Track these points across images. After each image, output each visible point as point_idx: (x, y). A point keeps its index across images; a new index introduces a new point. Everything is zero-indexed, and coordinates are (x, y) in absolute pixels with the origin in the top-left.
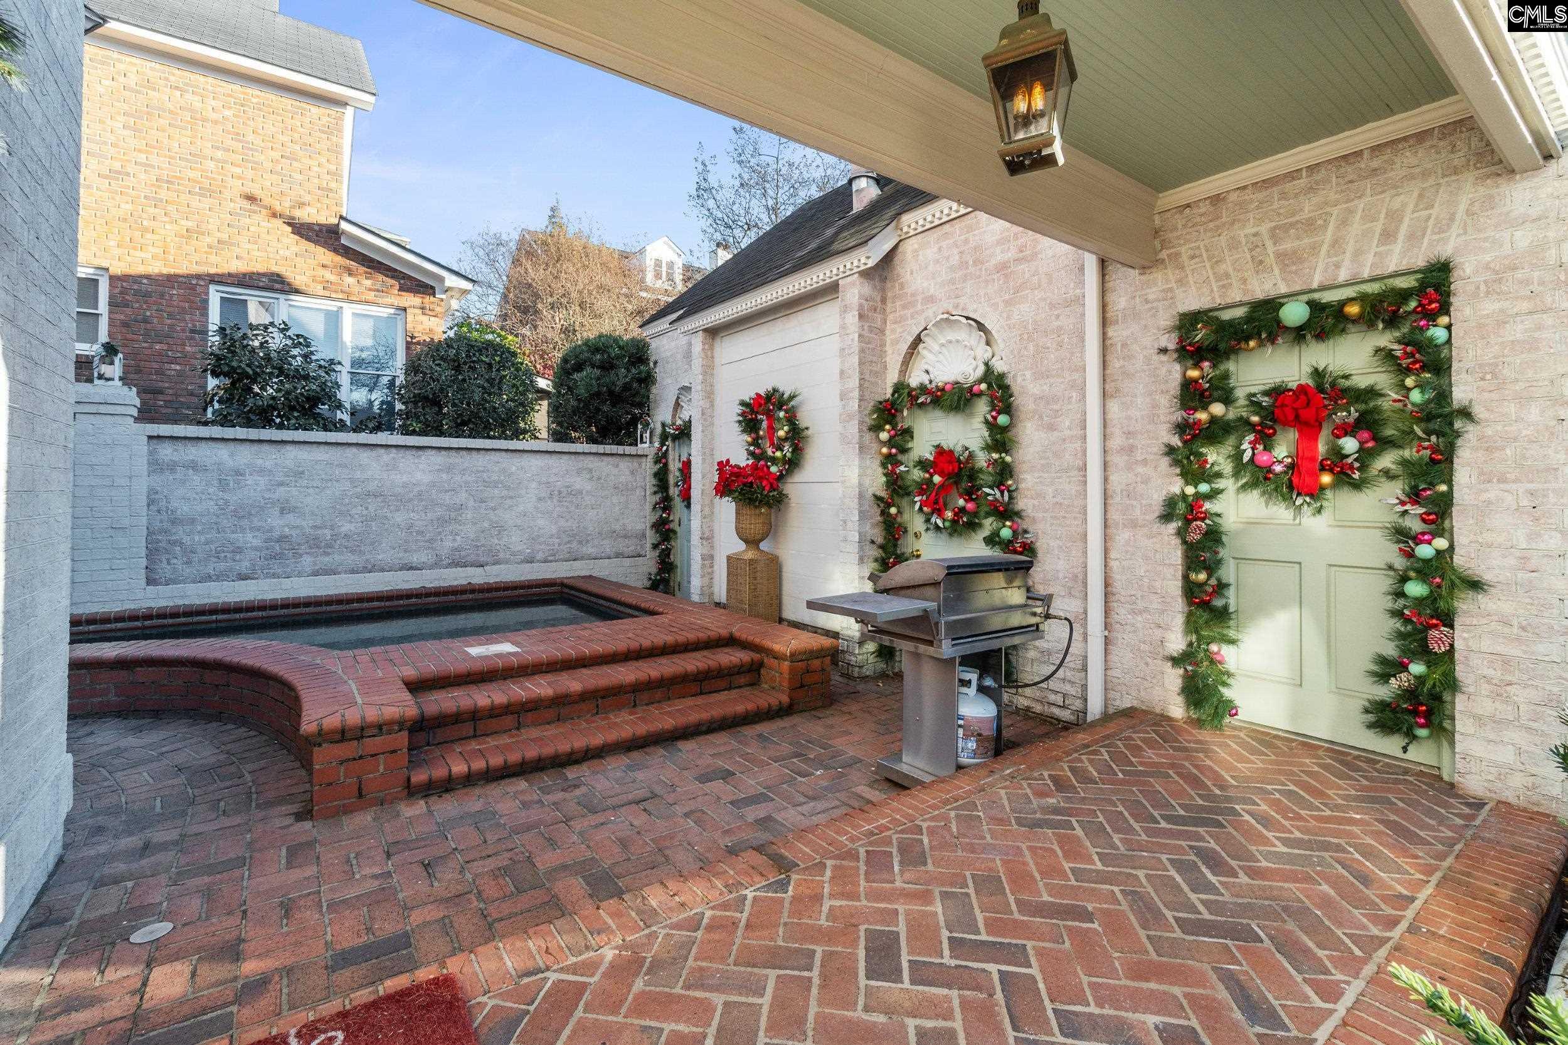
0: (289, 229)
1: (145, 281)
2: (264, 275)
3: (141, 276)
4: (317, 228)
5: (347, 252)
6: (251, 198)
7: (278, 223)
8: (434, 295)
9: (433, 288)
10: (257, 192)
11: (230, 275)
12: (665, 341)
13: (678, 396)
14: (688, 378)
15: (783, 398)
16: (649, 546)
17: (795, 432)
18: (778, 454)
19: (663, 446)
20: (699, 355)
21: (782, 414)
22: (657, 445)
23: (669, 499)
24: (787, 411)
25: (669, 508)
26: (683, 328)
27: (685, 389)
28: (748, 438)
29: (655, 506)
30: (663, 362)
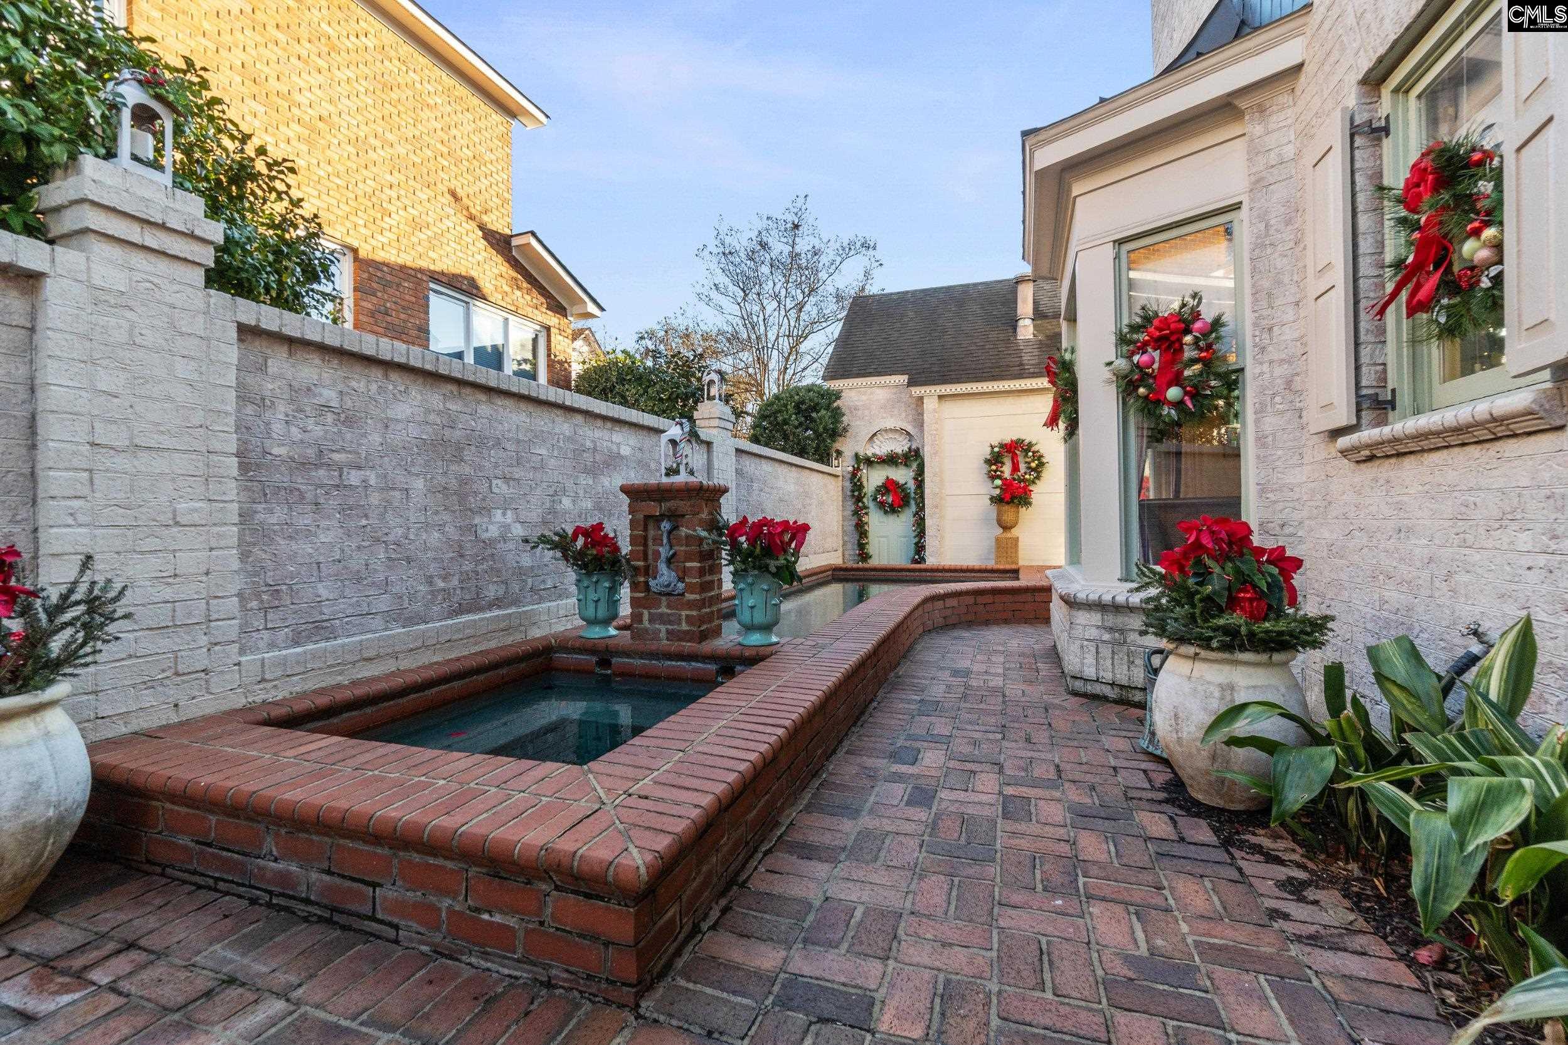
0: (480, 233)
1: (385, 269)
2: (464, 277)
3: (384, 264)
4: (498, 236)
5: (515, 264)
6: (453, 194)
7: (473, 225)
8: (566, 316)
9: (565, 309)
10: (460, 192)
11: (443, 273)
12: (853, 394)
13: (875, 435)
14: (890, 423)
15: (1030, 445)
16: (841, 542)
17: (1041, 464)
18: (1027, 476)
19: (858, 469)
20: (935, 411)
21: (1030, 454)
22: (850, 469)
23: (866, 508)
24: (1034, 452)
25: (866, 514)
26: (917, 391)
27: (886, 431)
28: (994, 467)
29: (855, 513)
30: (850, 408)
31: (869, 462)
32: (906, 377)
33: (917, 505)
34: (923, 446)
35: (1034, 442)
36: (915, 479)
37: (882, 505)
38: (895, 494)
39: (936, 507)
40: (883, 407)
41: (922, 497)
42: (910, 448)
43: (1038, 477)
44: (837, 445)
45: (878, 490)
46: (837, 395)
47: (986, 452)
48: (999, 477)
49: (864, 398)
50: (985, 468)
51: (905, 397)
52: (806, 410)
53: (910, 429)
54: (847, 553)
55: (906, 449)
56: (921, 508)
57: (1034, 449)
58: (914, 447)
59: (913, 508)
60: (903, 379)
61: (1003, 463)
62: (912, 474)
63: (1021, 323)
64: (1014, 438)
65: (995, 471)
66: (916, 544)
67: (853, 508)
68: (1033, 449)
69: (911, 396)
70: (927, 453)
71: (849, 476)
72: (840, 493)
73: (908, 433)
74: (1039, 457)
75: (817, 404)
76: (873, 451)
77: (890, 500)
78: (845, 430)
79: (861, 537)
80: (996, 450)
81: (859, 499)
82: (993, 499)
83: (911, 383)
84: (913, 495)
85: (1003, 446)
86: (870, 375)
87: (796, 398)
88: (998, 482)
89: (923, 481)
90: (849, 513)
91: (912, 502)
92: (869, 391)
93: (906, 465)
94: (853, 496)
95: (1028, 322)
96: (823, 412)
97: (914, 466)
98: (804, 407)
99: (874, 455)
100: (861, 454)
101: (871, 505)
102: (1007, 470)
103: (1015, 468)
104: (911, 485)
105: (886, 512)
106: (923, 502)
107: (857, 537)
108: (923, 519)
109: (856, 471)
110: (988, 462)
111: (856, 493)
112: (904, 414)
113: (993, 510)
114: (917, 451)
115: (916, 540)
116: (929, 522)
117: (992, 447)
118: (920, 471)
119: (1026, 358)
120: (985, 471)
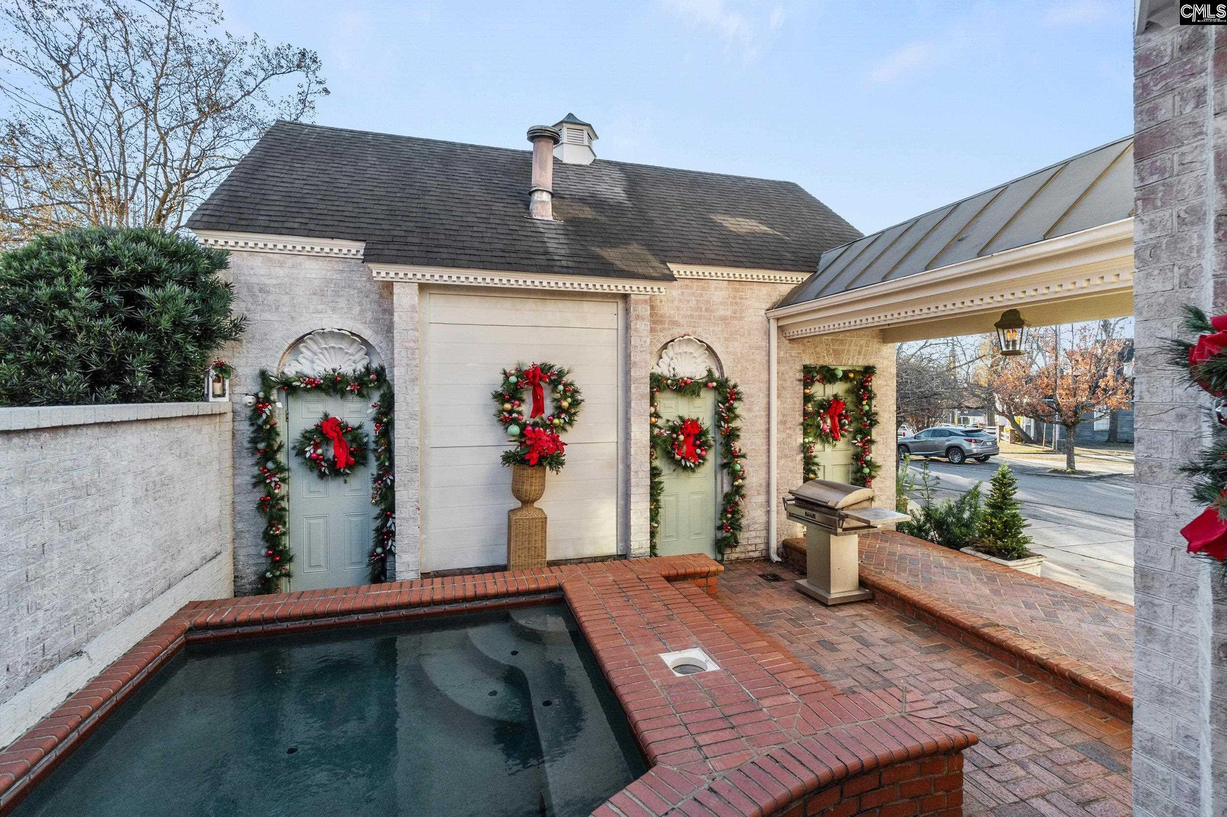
12: (257, 262)
13: (301, 340)
14: (331, 322)
15: (561, 374)
16: (229, 536)
17: (576, 403)
18: (556, 421)
19: (267, 401)
20: (413, 309)
21: (561, 387)
22: (250, 399)
23: (280, 469)
24: (565, 385)
25: (283, 480)
26: (382, 272)
27: (323, 334)
28: (508, 406)
29: (259, 481)
30: (250, 288)
31: (289, 387)
32: (361, 246)
33: (381, 466)
34: (392, 366)
35: (566, 369)
36: (377, 420)
37: (314, 464)
38: (340, 443)
39: (415, 470)
40: (319, 293)
41: (390, 451)
42: (367, 368)
43: (570, 423)
44: (217, 355)
45: (307, 437)
46: (219, 261)
47: (497, 382)
48: (515, 421)
49: (281, 272)
50: (495, 406)
51: (360, 281)
52: (124, 279)
53: (367, 334)
54: (242, 553)
55: (360, 367)
56: (387, 468)
57: (567, 379)
58: (375, 365)
59: (373, 467)
60: (357, 248)
61: (522, 401)
62: (371, 411)
63: (537, 197)
64: (538, 363)
65: (511, 412)
66: (377, 530)
67: (256, 471)
68: (565, 379)
69: (370, 278)
70: (399, 377)
71: (248, 412)
72: (228, 445)
73: (365, 342)
74: (571, 392)
75: (158, 270)
76: (299, 368)
77: (331, 453)
78: (237, 327)
79: (271, 525)
80: (513, 379)
81: (269, 454)
82: (508, 458)
83: (370, 257)
84: (372, 446)
85: (521, 373)
86: (291, 232)
87: (96, 249)
88: (515, 429)
89: (390, 424)
90: (246, 479)
91: (372, 457)
92: (290, 261)
93: (361, 395)
94: (255, 450)
95: (546, 197)
96: (172, 288)
97: (376, 397)
98: (116, 272)
99: (300, 376)
100: (273, 371)
101: (294, 464)
102: (526, 409)
103: (538, 408)
104: (370, 430)
105: (322, 476)
106: (391, 459)
107: (261, 523)
108: (391, 489)
109: (261, 403)
110: (499, 397)
111: (261, 446)
112: (357, 309)
113: (507, 473)
114: (381, 374)
115: (378, 523)
116: (401, 495)
117: (507, 375)
118: (387, 406)
119: (552, 245)
120: (494, 411)
